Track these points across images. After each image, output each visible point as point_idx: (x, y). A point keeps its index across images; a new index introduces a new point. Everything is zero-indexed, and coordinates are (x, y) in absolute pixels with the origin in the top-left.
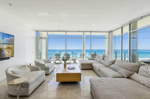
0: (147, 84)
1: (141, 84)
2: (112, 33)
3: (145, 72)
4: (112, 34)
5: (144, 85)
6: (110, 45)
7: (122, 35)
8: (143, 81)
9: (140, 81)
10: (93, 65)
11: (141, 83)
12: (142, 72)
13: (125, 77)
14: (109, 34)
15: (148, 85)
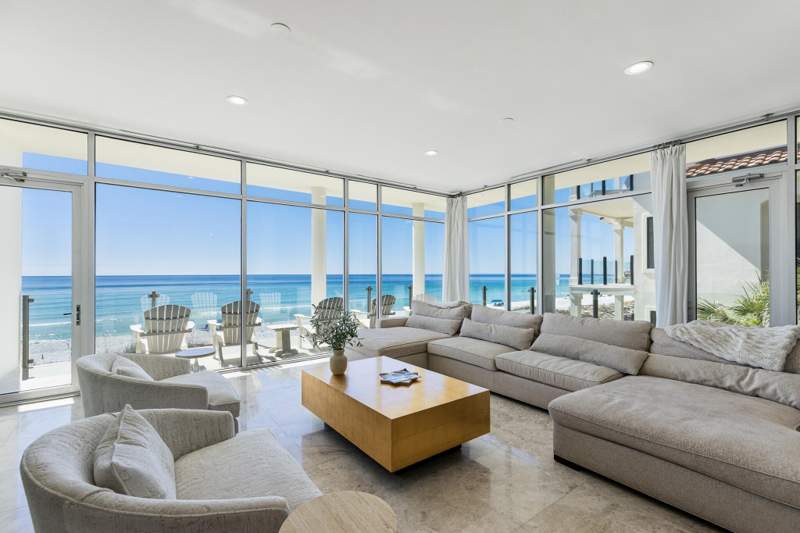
0: (713, 377)
1: (692, 382)
2: (464, 201)
3: (683, 346)
4: (463, 207)
5: (702, 383)
6: (457, 255)
7: (509, 216)
8: (697, 372)
9: (684, 375)
10: (430, 350)
11: (689, 379)
12: (674, 346)
13: (630, 371)
14: (450, 205)
15: (717, 379)
